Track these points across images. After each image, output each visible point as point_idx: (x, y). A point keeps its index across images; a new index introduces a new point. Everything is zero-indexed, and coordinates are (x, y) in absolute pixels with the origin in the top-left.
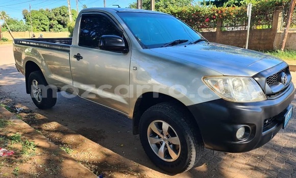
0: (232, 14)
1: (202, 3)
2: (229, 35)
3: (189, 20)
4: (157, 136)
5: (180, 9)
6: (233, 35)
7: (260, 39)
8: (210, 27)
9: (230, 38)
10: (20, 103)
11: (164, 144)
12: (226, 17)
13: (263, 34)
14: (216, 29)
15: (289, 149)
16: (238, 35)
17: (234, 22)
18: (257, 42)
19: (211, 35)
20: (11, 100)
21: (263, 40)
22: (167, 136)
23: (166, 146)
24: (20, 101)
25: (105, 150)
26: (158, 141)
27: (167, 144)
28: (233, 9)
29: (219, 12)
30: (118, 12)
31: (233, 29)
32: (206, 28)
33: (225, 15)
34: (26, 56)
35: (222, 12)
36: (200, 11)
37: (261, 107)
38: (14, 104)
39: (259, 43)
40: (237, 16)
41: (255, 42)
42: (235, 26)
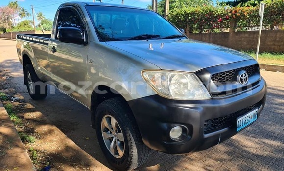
0: (246, 14)
1: (221, 4)
2: (243, 35)
3: (202, 20)
4: (109, 132)
5: (194, 9)
6: (247, 35)
7: (274, 41)
8: (223, 28)
9: (243, 39)
10: (20, 93)
11: (114, 140)
12: (240, 18)
13: (278, 35)
14: (229, 29)
15: (258, 156)
16: (251, 36)
17: (249, 23)
18: (272, 43)
19: (223, 36)
20: (14, 90)
21: (278, 41)
22: (116, 131)
23: (115, 142)
24: (21, 91)
25: (69, 142)
26: (110, 136)
27: (116, 141)
28: (247, 9)
29: (233, 12)
30: (87, 5)
31: (246, 29)
32: (218, 28)
33: (238, 14)
34: (24, 49)
35: (236, 12)
36: (213, 11)
37: (202, 107)
38: (14, 94)
39: (274, 45)
40: (252, 17)
41: (269, 43)
42: (249, 26)
